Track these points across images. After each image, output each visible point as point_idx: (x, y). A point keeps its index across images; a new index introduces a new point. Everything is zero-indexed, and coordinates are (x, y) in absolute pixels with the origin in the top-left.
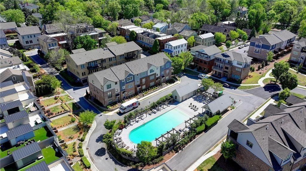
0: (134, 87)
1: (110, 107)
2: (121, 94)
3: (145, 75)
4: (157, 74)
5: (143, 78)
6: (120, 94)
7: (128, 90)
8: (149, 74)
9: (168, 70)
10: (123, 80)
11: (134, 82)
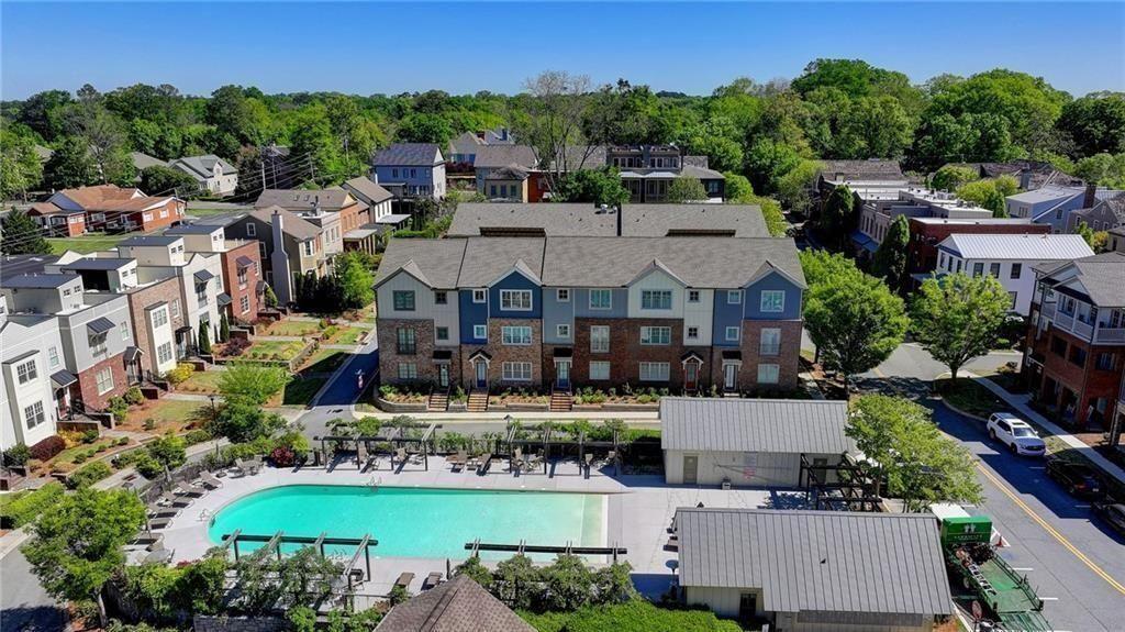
0: (539, 349)
1: (391, 395)
2: (464, 361)
3: (608, 310)
4: (687, 325)
5: (600, 321)
6: (455, 352)
7: (503, 351)
8: (635, 310)
9: (778, 331)
10: (479, 295)
11: (537, 322)
